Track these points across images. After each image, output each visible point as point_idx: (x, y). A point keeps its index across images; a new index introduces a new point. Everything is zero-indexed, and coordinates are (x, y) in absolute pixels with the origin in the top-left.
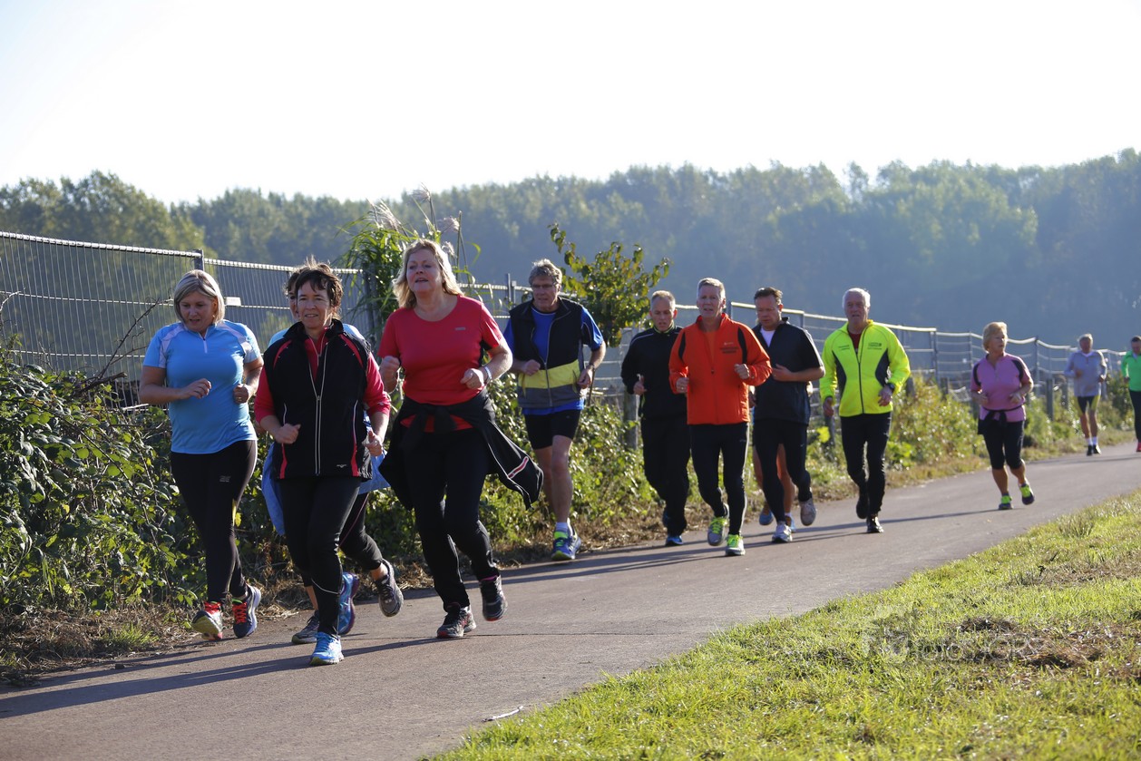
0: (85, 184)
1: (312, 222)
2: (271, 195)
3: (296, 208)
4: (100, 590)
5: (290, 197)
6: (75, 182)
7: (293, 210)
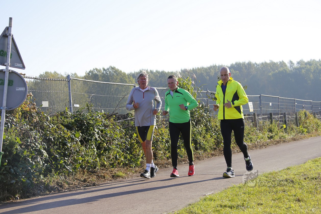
0: (108, 69)
1: (160, 77)
2: (150, 71)
3: (156, 73)
4: (113, 163)
5: (155, 71)
6: (106, 69)
7: (155, 74)
